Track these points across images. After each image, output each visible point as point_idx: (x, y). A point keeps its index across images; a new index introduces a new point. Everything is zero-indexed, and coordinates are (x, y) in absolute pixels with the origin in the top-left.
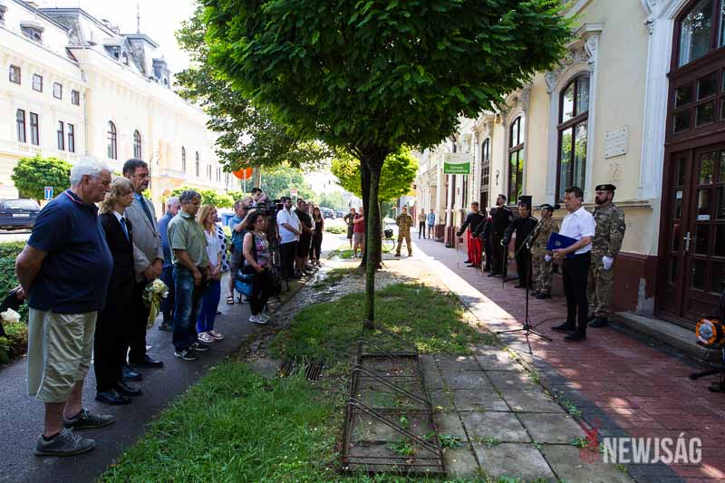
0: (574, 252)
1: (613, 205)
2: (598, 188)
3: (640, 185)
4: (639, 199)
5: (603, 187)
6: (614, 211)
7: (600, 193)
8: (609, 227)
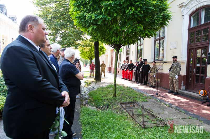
3: (181, 57)
4: (181, 60)
8: (177, 67)
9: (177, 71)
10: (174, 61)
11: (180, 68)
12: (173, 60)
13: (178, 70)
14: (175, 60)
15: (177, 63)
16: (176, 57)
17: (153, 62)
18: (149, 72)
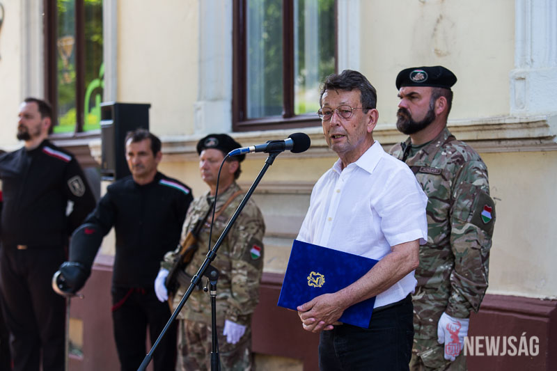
0: (373, 300)
1: (452, 138)
2: (404, 79)
3: (519, 71)
4: (517, 113)
5: (419, 76)
6: (459, 160)
7: (411, 96)
8: (449, 213)
9: (451, 257)
10: (408, 124)
11: (478, 220)
12: (403, 112)
13: (459, 246)
14: (418, 111)
15: (442, 160)
16: (441, 79)
17: (202, 145)
18: (163, 274)
